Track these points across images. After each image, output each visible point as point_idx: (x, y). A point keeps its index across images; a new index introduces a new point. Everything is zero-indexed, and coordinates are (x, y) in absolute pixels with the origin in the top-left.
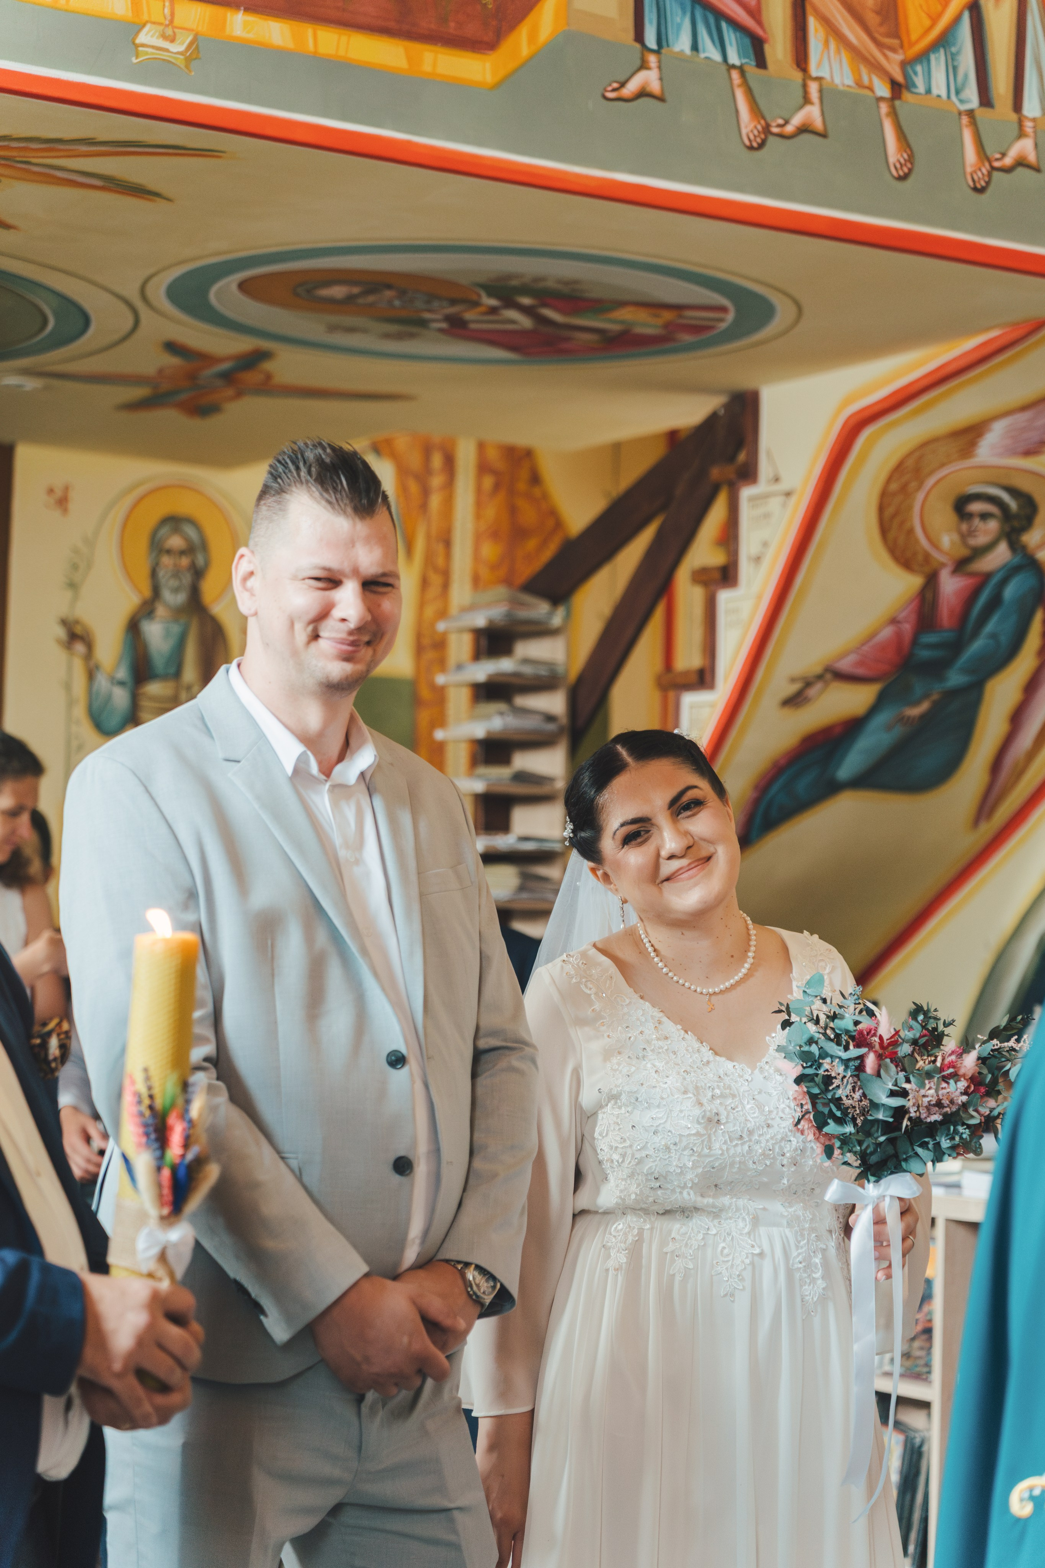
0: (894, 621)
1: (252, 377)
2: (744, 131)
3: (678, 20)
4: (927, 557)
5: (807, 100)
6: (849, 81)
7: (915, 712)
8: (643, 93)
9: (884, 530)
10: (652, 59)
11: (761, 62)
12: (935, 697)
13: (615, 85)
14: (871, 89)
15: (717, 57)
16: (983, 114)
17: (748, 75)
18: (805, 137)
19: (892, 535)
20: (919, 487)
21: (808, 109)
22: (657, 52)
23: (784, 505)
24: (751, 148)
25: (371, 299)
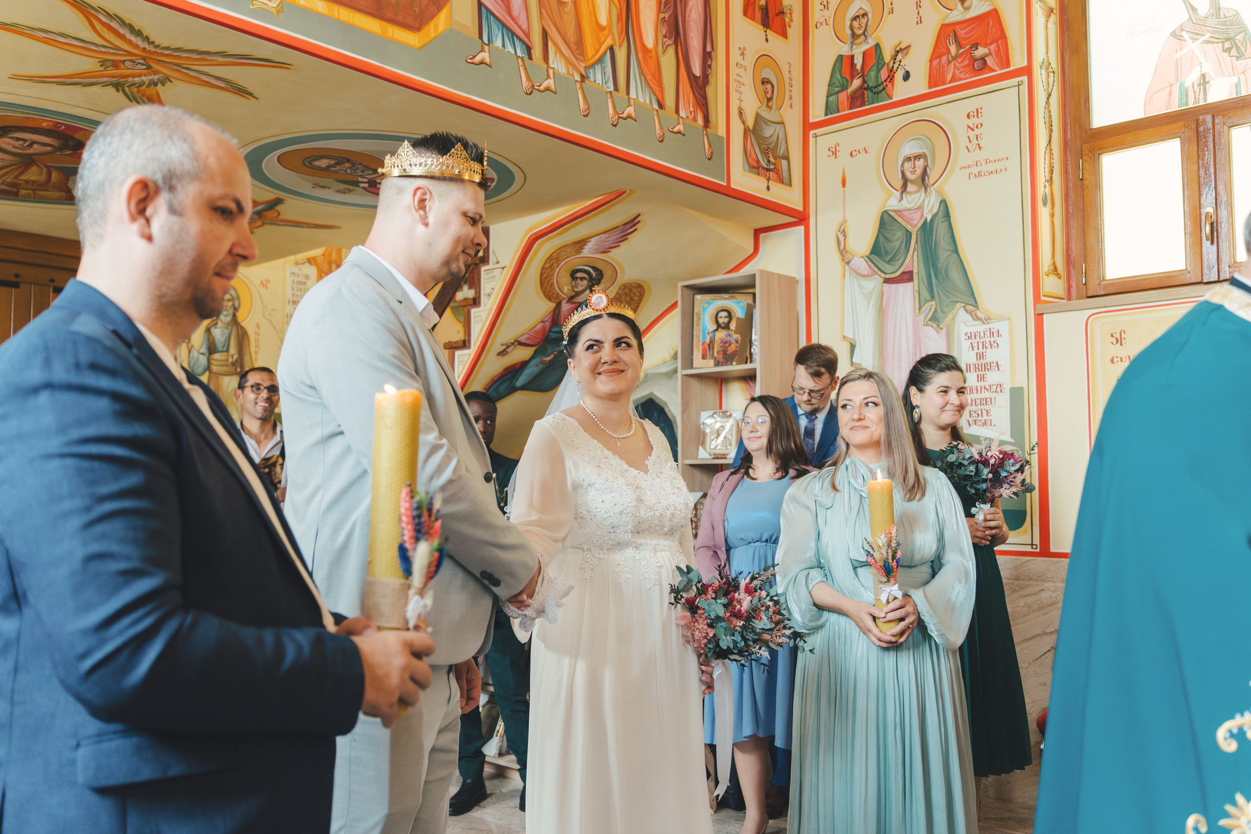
0: (542, 322)
1: (271, 214)
2: (524, 86)
3: (496, 32)
4: (558, 294)
5: (548, 77)
6: (565, 71)
7: (548, 359)
8: (482, 62)
9: (542, 284)
10: (486, 48)
11: (530, 57)
12: (555, 353)
13: (471, 57)
14: (573, 76)
15: (513, 52)
16: (614, 93)
17: (525, 62)
18: (548, 92)
19: (544, 287)
20: (558, 267)
21: (549, 80)
22: (488, 45)
23: (501, 273)
24: (527, 94)
25: (338, 167)
